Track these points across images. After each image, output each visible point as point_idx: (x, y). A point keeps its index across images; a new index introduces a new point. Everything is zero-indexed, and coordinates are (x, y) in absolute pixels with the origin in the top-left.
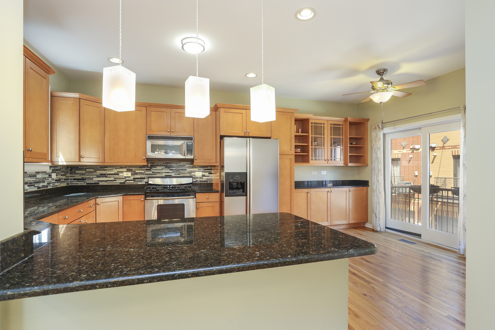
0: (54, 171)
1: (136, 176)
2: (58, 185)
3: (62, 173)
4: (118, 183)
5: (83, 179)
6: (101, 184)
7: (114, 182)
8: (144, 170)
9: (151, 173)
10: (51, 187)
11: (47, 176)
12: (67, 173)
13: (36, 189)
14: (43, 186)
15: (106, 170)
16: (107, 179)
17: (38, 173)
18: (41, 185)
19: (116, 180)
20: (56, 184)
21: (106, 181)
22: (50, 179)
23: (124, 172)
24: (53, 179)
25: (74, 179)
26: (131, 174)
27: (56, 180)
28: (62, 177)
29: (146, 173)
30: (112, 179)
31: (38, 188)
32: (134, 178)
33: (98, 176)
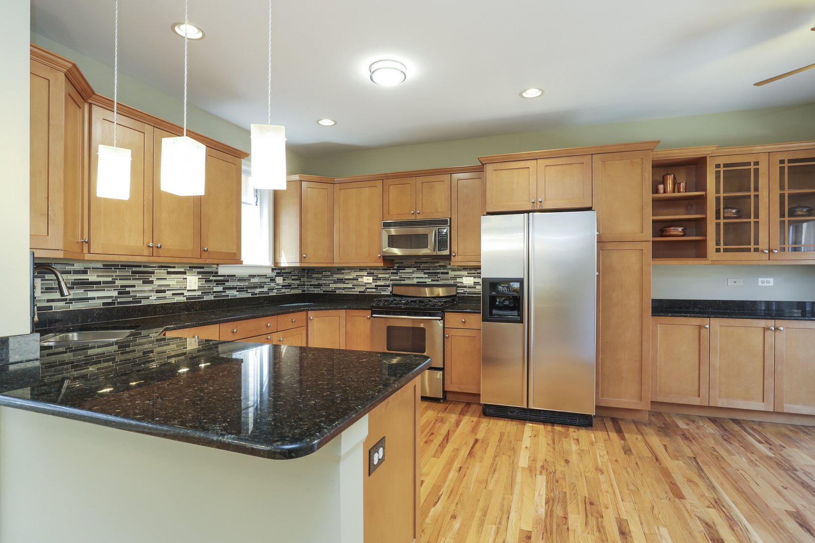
0: (278, 275)
1: (379, 283)
2: (287, 291)
3: (293, 277)
4: (357, 292)
5: (319, 285)
6: (338, 292)
7: (353, 290)
8: (388, 273)
9: (398, 278)
10: (275, 294)
11: (269, 280)
12: (303, 277)
13: (250, 295)
14: (261, 293)
15: (343, 273)
16: (345, 286)
17: (254, 276)
18: (257, 291)
19: (355, 288)
20: (283, 290)
21: (344, 288)
22: (273, 284)
23: (364, 276)
24: (278, 285)
25: (311, 285)
26: (373, 279)
27: (283, 286)
28: (293, 282)
29: (392, 278)
30: (350, 286)
31: (252, 295)
32: (376, 286)
33: (335, 282)
